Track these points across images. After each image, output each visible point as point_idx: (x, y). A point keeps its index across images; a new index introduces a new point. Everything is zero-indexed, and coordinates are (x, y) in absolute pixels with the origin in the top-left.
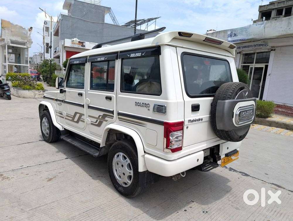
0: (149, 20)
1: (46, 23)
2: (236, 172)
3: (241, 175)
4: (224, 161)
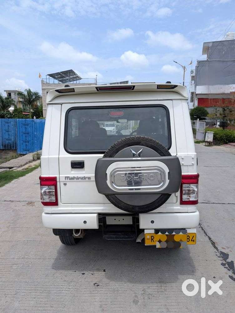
1: (192, 72)
2: (229, 270)
3: (229, 276)
4: (153, 238)
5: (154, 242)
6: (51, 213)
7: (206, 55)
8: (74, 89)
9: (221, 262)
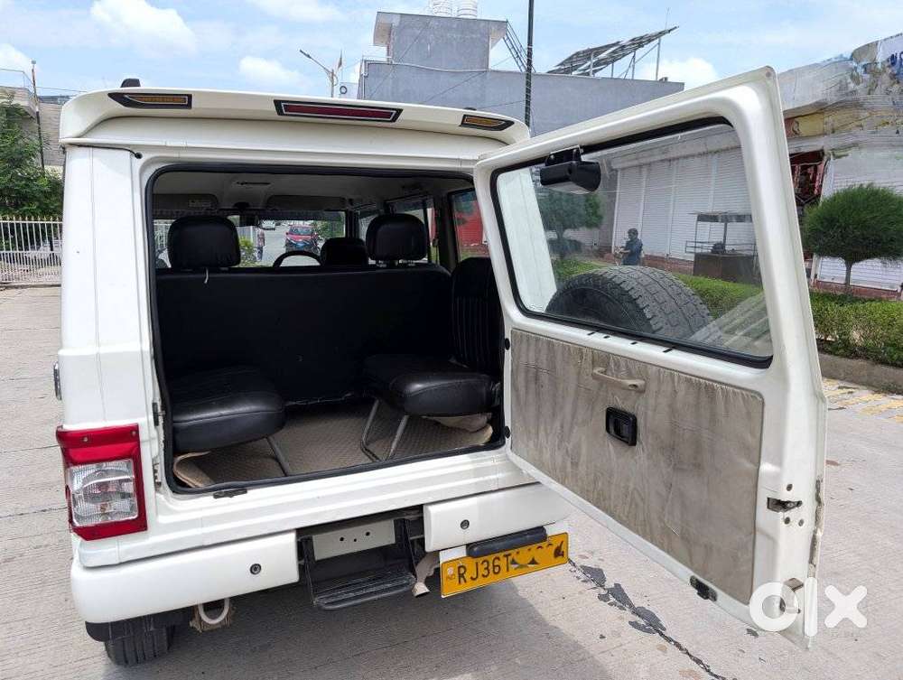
0: (639, 43)
1: (343, 90)
2: (621, 608)
3: (630, 623)
4: (462, 571)
5: (465, 581)
6: (117, 562)
7: (385, 49)
8: (190, 97)
9: (595, 593)
